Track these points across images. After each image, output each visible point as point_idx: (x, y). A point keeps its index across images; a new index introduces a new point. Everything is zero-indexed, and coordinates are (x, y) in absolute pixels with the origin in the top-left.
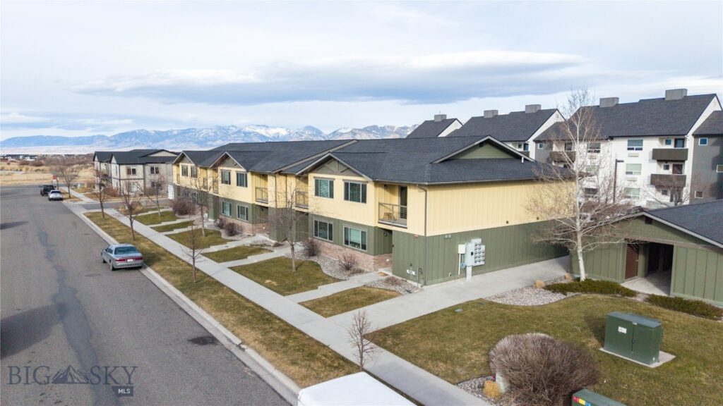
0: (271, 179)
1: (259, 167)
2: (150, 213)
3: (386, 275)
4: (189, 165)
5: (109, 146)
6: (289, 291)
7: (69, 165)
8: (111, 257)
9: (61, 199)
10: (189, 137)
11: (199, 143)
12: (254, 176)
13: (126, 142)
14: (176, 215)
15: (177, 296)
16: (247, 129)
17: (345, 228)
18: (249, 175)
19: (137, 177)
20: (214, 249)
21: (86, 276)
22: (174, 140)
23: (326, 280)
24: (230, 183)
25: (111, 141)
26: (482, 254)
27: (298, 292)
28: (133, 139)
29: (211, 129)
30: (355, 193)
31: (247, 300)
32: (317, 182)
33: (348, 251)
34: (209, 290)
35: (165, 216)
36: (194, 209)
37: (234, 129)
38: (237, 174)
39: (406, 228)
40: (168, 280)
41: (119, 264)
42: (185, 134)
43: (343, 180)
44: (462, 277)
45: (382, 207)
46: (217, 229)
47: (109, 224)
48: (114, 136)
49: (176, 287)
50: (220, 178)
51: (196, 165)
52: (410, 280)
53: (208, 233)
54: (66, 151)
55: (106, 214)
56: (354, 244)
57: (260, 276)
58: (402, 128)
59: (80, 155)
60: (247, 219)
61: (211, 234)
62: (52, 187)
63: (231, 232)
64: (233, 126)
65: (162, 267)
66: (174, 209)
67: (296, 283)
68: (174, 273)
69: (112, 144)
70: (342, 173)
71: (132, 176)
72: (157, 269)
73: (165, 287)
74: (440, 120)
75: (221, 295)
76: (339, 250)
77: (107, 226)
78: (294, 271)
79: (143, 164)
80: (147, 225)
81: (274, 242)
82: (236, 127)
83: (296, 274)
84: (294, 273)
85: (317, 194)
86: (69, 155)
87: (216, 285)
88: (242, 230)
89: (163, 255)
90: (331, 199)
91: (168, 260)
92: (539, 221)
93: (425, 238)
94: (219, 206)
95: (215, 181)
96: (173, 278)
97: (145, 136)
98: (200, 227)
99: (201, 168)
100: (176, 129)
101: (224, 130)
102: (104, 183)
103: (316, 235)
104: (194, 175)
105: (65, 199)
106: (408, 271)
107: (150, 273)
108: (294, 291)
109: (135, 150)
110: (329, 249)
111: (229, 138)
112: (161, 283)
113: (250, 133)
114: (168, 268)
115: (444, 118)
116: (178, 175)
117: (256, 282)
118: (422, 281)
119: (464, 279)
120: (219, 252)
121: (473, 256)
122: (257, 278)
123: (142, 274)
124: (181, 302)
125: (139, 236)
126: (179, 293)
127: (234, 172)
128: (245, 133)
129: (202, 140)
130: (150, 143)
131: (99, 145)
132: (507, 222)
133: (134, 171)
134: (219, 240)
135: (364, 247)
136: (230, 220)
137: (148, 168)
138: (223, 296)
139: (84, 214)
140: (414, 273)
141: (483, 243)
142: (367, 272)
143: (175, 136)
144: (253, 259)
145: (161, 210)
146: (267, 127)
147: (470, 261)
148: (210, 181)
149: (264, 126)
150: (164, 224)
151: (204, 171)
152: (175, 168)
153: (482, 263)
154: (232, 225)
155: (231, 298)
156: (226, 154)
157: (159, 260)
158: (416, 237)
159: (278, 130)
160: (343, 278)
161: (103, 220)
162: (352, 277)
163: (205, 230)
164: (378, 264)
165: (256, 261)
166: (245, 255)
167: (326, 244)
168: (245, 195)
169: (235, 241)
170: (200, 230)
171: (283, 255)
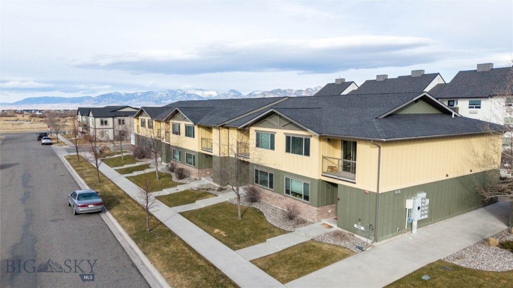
0: (215, 131)
1: (204, 121)
2: (116, 156)
3: (331, 227)
4: (147, 119)
5: (93, 104)
6: (238, 243)
7: (63, 117)
8: (74, 203)
9: (51, 144)
10: (149, 98)
11: (156, 102)
12: (200, 129)
13: (106, 101)
14: (136, 159)
15: (130, 247)
16: (190, 92)
17: (286, 179)
18: (196, 128)
19: (108, 127)
20: (166, 192)
21: (51, 221)
22: (138, 99)
23: (273, 231)
24: (179, 134)
25: (95, 100)
26: (426, 208)
27: (248, 246)
28: (110, 99)
29: (164, 92)
30: (297, 146)
31: (199, 256)
32: (258, 135)
33: (290, 200)
34: (162, 241)
35: (128, 159)
36: (150, 155)
37: (180, 92)
38: (186, 127)
39: (355, 183)
40: (123, 227)
41: (81, 209)
42: (146, 95)
43: (285, 134)
44: (408, 231)
45: (325, 161)
46: (168, 172)
47: (82, 166)
48: (98, 97)
49: (130, 235)
50: (171, 130)
51: (152, 118)
52: (357, 234)
53: (161, 176)
54: (64, 107)
55: (82, 157)
56: (296, 194)
57: (209, 224)
58: (298, 91)
59: (73, 110)
60: (194, 165)
61: (164, 176)
62: (46, 134)
63: (181, 176)
64: (179, 90)
65: (120, 212)
66: (134, 153)
67: (243, 234)
68: (130, 218)
69: (95, 102)
70: (284, 127)
71: (104, 127)
72: (115, 213)
73: (121, 234)
74: (340, 83)
75: (172, 247)
76: (280, 198)
77: (80, 168)
78: (240, 219)
79: (113, 117)
80: (112, 167)
81: (218, 186)
82: (181, 91)
83: (242, 223)
84: (240, 221)
85: (258, 146)
86: (66, 110)
87: (168, 234)
88: (190, 174)
89: (122, 198)
90: (272, 151)
91: (125, 203)
92: (472, 173)
93: (377, 194)
94: (170, 152)
95: (167, 132)
96: (128, 226)
97: (119, 97)
98: (154, 170)
99: (156, 121)
100: (140, 92)
101: (173, 93)
102: (85, 131)
103: (257, 182)
104: (151, 127)
105: (54, 143)
106: (355, 226)
107: (109, 218)
108: (244, 244)
109: (108, 106)
110: (270, 196)
111: (177, 98)
112: (117, 230)
113: (191, 95)
114: (125, 212)
115: (343, 81)
116: (138, 126)
117: (205, 230)
118: (373, 238)
119: (410, 232)
120: (170, 195)
121: (420, 210)
122: (206, 227)
123: (102, 219)
124: (134, 254)
125: (104, 178)
126: (133, 244)
127: (183, 125)
128: (188, 95)
129: (159, 99)
130: (122, 102)
131: (86, 103)
132: (447, 176)
133: (106, 123)
134: (170, 183)
135: (307, 198)
136: (180, 165)
137: (116, 120)
138: (175, 249)
139: (65, 157)
140: (362, 228)
141: (427, 197)
142: (310, 223)
143: (139, 97)
144: (201, 204)
145: (124, 154)
146: (203, 90)
147: (417, 216)
148: (163, 132)
149: (201, 90)
150: (126, 166)
151: (159, 123)
152: (135, 120)
153: (426, 216)
154: (182, 170)
155: (183, 252)
156: (176, 110)
157: (118, 203)
158: (366, 193)
159: (210, 93)
160: (288, 229)
161: (77, 162)
162: (296, 229)
163: (158, 172)
164: (321, 215)
165: (203, 206)
166: (193, 199)
167: (267, 192)
168: (193, 145)
169: (184, 184)
170: (154, 173)
171: (227, 200)
